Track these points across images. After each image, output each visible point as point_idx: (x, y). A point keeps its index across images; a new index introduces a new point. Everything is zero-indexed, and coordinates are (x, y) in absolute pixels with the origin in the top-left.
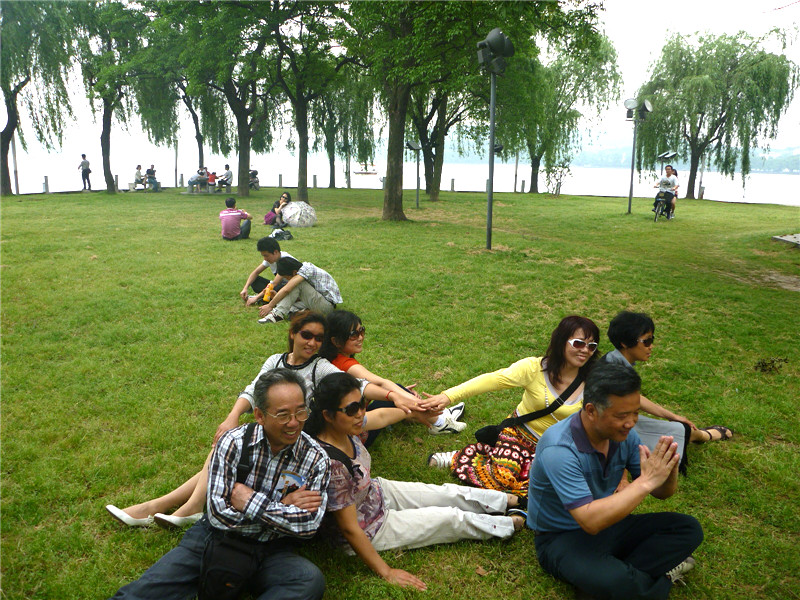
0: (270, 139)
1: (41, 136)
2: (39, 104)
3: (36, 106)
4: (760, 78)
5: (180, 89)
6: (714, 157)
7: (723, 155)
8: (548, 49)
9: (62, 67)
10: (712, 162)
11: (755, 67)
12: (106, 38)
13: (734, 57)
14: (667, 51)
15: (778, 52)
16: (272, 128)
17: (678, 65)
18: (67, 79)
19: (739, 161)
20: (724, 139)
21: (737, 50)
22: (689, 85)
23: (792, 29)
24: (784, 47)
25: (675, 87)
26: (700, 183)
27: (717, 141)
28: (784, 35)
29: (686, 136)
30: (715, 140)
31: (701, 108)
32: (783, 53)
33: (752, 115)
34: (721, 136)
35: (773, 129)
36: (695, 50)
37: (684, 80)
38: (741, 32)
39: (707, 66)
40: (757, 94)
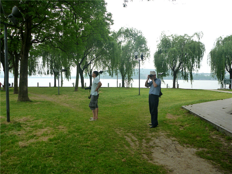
4: (192, 48)
6: (181, 74)
7: (184, 74)
10: (181, 76)
11: (190, 45)
13: (184, 43)
14: (162, 41)
15: (197, 40)
17: (165, 43)
19: (189, 76)
20: (184, 68)
21: (184, 40)
22: (169, 51)
23: (201, 33)
24: (199, 39)
25: (166, 52)
26: (177, 83)
27: (181, 69)
28: (199, 35)
29: (171, 68)
30: (180, 69)
31: (175, 59)
32: (199, 41)
33: (191, 61)
34: (183, 67)
35: (199, 65)
36: (171, 40)
37: (168, 49)
38: (186, 35)
39: (175, 45)
40: (191, 53)
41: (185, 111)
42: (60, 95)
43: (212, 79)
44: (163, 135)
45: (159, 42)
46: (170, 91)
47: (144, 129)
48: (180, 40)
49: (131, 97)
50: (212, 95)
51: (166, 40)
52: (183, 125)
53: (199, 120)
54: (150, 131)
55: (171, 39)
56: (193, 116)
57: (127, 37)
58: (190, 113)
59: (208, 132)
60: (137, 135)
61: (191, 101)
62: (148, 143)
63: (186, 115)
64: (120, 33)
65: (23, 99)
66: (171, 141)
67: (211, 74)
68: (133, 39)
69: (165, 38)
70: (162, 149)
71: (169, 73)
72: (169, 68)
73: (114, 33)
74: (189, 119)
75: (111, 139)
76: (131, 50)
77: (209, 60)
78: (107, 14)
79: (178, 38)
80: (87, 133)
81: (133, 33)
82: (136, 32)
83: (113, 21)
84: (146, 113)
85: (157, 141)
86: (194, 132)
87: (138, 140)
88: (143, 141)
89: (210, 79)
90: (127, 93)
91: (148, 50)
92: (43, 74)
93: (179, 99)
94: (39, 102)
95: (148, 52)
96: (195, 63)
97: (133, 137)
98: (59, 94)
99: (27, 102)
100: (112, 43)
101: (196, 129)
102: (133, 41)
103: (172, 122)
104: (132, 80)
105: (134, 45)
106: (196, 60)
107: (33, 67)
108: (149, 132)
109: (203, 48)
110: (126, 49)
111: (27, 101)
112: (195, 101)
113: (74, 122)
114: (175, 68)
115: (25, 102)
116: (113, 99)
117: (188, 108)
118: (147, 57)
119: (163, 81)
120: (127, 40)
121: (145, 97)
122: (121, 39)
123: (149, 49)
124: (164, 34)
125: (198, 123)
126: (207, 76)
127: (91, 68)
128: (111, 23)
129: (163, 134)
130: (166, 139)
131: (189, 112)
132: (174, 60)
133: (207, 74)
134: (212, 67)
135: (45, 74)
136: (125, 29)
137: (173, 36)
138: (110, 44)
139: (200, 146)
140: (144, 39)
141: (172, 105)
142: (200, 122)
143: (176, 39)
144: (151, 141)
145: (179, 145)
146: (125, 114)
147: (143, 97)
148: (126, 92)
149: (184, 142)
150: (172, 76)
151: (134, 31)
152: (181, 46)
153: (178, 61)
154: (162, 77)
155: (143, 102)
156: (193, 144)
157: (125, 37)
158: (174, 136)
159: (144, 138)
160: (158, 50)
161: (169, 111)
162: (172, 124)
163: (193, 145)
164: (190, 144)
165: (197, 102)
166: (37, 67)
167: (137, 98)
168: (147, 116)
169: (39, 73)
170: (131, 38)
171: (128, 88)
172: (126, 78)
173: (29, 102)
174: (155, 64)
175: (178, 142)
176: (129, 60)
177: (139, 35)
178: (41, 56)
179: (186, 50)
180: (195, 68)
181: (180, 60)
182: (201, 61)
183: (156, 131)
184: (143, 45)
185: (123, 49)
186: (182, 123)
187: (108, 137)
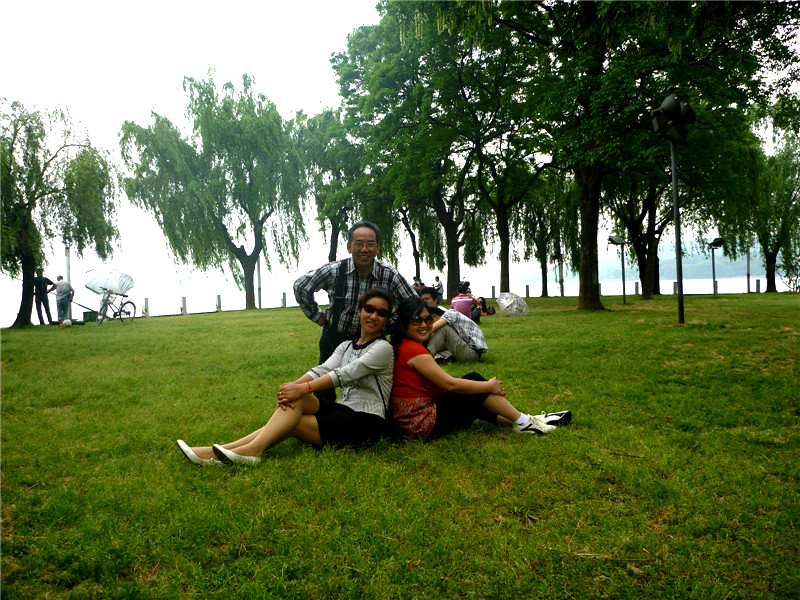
0: (483, 253)
1: (283, 259)
2: (282, 230)
3: (280, 234)
5: (400, 213)
8: (774, 139)
9: (300, 200)
12: (336, 173)
16: (484, 243)
18: (304, 209)
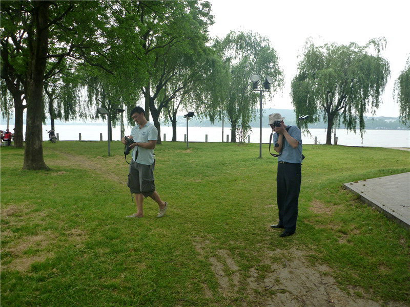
4: (364, 69)
6: (342, 119)
7: (348, 118)
10: (341, 123)
11: (361, 63)
13: (349, 59)
14: (308, 56)
15: (375, 54)
17: (313, 61)
19: (358, 121)
20: (347, 108)
21: (350, 54)
22: (320, 75)
23: (382, 41)
24: (379, 51)
25: (314, 76)
26: (335, 135)
27: (343, 109)
28: (378, 45)
29: (324, 106)
30: (341, 108)
31: (331, 89)
32: (378, 55)
33: (362, 93)
34: (346, 106)
35: (376, 101)
36: (324, 54)
37: (317, 72)
38: (352, 43)
39: (332, 64)
40: (363, 79)
41: (350, 195)
42: (111, 156)
43: (399, 128)
44: (299, 258)
45: (302, 58)
46: (320, 151)
47: (259, 238)
48: (341, 53)
49: (244, 163)
50: (403, 159)
51: (315, 55)
52: (346, 231)
53: (381, 217)
54: (271, 244)
55: (325, 52)
56: (368, 208)
57: (240, 49)
58: (361, 200)
59: (406, 253)
60: (241, 255)
61: (360, 172)
62: (261, 278)
63: (352, 205)
64: (228, 41)
65: (34, 165)
66: (317, 275)
67: (401, 118)
68: (252, 52)
69: (313, 50)
70: (293, 301)
71: (319, 116)
72: (320, 108)
73: (217, 41)
74: (359, 216)
75: (179, 267)
76: (249, 72)
77: (397, 92)
78: (202, 4)
79: (338, 49)
80: (127, 250)
81: (252, 41)
82: (259, 40)
83: (212, 17)
84: (268, 198)
85: (284, 273)
86: (372, 252)
87: (240, 270)
88: (251, 274)
89: (395, 128)
90: (238, 153)
91: (280, 73)
92: (88, 118)
93: (339, 167)
94: (63, 170)
95: (281, 77)
96: (370, 98)
97: (229, 261)
98: (109, 155)
99: (40, 171)
100: (211, 59)
101: (378, 243)
102: (252, 57)
103: (322, 222)
104: (250, 128)
105: (253, 63)
106: (372, 92)
107: (71, 105)
108: (268, 248)
109: (386, 68)
110: (239, 71)
111: (40, 169)
112: (371, 172)
113: (111, 218)
114: (331, 108)
115: (37, 171)
116: (207, 166)
117: (357, 187)
118: (277, 86)
119: (308, 131)
120: (241, 55)
121: (270, 162)
122: (229, 52)
123: (281, 71)
124: (312, 43)
125: (381, 226)
126: (390, 122)
127: (175, 107)
128: (209, 22)
129: (300, 253)
130: (306, 270)
131: (359, 199)
132: (328, 92)
133: (390, 118)
134: (402, 105)
135: (93, 118)
136: (238, 33)
137: (327, 47)
138: (208, 61)
139: (390, 294)
140: (273, 51)
141: (323, 179)
142: (386, 223)
143: (333, 52)
144: (270, 274)
145: (338, 290)
146: (224, 199)
147: (267, 162)
148: (235, 151)
149: (349, 280)
150: (325, 122)
151: (254, 38)
152: (342, 65)
153: (337, 94)
154: (306, 123)
155: (266, 172)
156: (371, 287)
157: (237, 48)
158: (325, 261)
159: (255, 263)
160: (298, 74)
161: (317, 193)
162: (322, 227)
163: (371, 290)
164: (363, 288)
165: (376, 174)
166: (77, 105)
167: (254, 165)
168: (269, 206)
169: (81, 116)
170: (249, 52)
171: (241, 143)
172: (239, 126)
173: (43, 171)
174: (294, 100)
175: (335, 280)
176: (244, 93)
177: (263, 44)
178: (83, 85)
179: (353, 73)
180: (369, 107)
181: (341, 91)
182: (381, 93)
183: (285, 246)
184: (272, 64)
185: (232, 72)
186: (344, 225)
187: (171, 261)
